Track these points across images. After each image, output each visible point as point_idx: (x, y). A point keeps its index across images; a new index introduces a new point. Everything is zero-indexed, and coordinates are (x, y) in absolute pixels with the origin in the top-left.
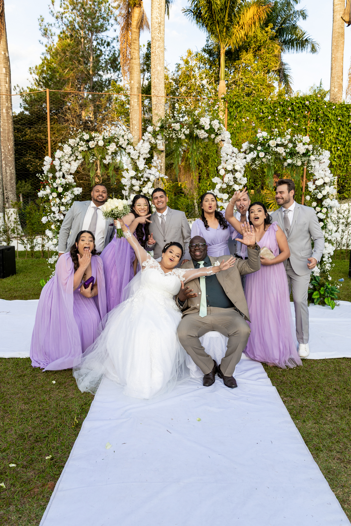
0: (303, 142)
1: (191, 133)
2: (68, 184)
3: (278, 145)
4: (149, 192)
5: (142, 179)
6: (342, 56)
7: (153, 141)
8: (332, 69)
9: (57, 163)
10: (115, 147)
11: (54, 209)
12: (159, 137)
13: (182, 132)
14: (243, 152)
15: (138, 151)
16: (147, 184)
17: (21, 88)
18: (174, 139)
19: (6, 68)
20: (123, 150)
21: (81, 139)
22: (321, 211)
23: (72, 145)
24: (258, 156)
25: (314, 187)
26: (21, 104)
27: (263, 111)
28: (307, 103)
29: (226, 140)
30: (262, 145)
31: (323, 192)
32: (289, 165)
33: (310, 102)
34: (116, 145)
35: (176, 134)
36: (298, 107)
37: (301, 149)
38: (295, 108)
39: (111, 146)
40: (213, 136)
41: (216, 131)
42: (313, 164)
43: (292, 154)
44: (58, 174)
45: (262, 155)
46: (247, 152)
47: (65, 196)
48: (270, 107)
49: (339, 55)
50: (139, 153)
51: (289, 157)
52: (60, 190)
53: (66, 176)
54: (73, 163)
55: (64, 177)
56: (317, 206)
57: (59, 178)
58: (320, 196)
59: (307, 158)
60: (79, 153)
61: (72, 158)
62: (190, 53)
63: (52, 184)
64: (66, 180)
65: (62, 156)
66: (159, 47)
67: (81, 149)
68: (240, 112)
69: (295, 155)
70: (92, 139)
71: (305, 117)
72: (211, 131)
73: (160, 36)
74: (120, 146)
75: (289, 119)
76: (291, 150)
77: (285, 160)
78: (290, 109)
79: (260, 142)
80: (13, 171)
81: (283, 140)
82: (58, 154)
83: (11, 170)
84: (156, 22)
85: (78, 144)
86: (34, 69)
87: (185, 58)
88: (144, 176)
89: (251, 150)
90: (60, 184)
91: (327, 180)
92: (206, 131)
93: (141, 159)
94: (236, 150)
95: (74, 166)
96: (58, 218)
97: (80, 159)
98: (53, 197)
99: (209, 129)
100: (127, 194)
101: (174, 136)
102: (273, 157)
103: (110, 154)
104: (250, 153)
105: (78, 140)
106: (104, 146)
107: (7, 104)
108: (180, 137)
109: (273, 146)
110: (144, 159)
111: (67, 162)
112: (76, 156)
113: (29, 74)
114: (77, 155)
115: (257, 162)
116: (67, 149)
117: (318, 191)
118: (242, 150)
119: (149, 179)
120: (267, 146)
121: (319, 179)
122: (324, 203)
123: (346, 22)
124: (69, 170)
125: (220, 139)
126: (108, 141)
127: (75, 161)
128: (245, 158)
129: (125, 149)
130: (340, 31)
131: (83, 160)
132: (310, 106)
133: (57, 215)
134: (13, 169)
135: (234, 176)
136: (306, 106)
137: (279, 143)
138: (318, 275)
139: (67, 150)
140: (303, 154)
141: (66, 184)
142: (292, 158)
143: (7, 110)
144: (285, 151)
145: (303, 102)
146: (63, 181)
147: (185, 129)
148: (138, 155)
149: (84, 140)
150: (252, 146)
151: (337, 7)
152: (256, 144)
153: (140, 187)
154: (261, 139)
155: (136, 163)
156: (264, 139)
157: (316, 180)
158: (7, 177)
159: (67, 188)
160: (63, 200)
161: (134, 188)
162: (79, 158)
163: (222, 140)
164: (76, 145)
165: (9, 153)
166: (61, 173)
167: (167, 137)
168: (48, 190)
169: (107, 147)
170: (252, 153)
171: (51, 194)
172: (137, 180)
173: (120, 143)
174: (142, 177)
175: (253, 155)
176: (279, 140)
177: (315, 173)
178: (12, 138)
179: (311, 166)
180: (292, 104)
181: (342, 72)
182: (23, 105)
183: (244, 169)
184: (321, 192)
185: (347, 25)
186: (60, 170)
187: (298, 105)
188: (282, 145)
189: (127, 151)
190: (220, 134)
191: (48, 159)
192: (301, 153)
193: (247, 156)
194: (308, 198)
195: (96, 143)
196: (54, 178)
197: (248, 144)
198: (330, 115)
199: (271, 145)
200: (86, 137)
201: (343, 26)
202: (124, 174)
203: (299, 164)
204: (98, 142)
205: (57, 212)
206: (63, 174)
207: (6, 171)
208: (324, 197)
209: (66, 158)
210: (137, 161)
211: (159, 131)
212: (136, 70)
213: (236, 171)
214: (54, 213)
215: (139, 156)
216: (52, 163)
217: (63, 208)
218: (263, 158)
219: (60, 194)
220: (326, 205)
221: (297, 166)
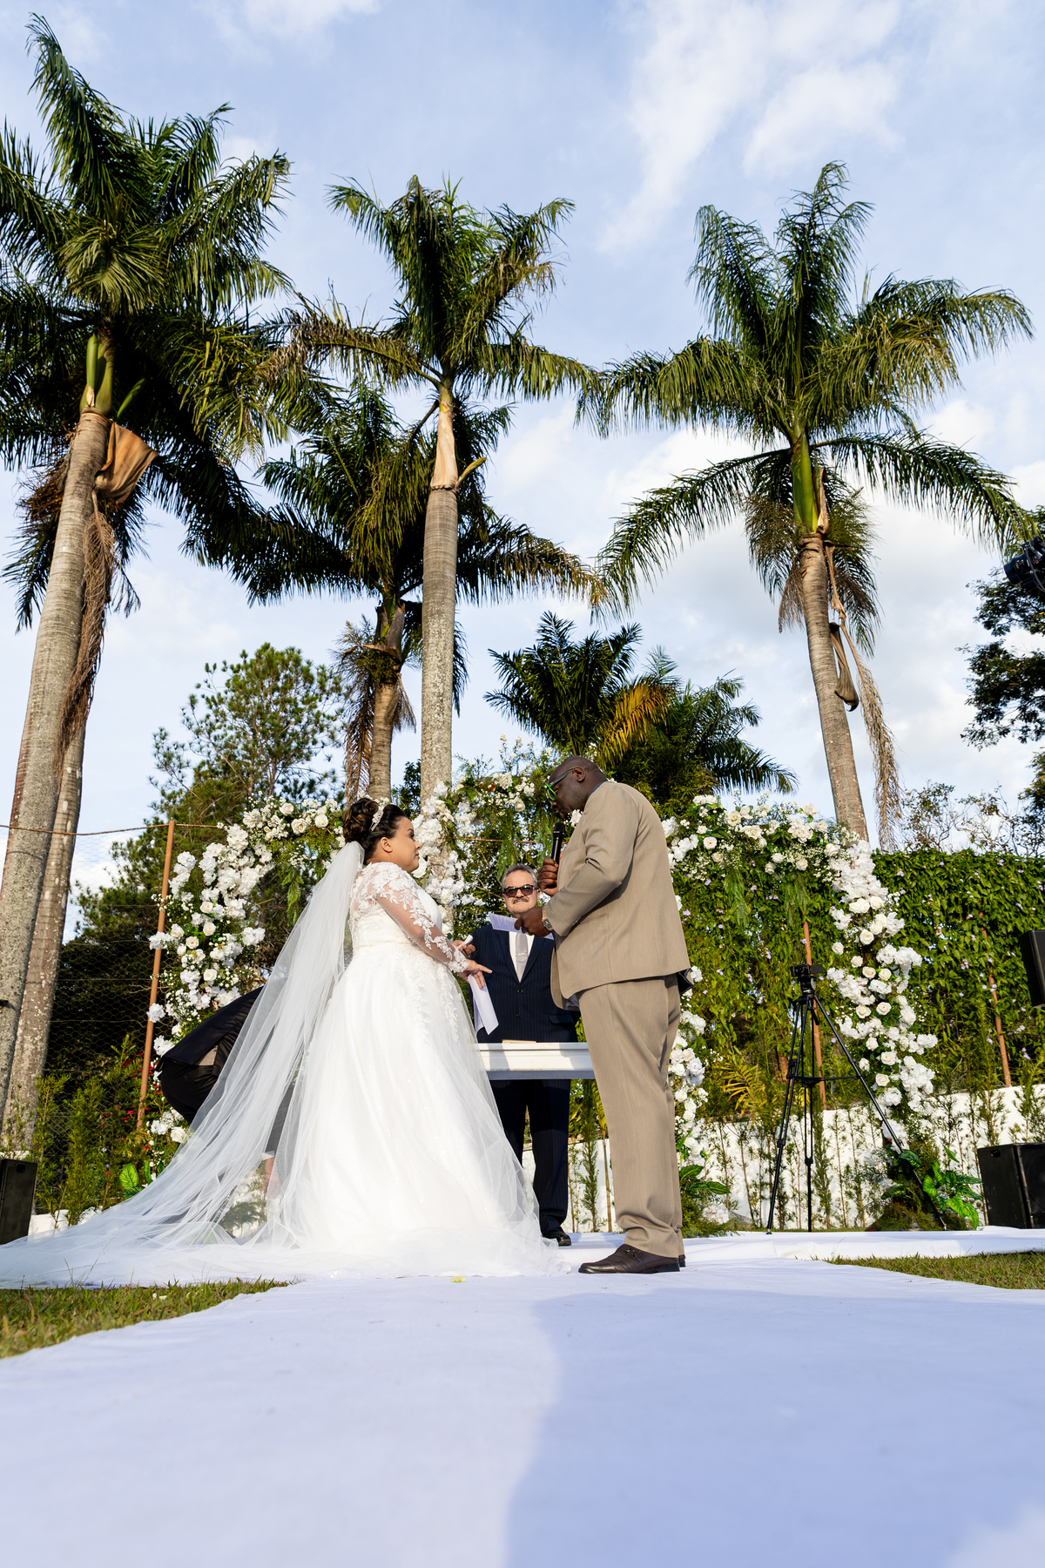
1: (539, 794)
2: (229, 919)
3: (744, 823)
6: (851, 764)
7: (447, 815)
8: (834, 791)
9: (208, 866)
11: (187, 976)
12: (464, 807)
13: (517, 794)
17: (84, 888)
18: (497, 808)
19: (70, 802)
21: (275, 810)
22: (877, 977)
23: (251, 825)
24: (701, 846)
25: (848, 918)
26: (78, 923)
30: (707, 821)
31: (872, 927)
32: (778, 869)
35: (501, 798)
37: (801, 830)
42: (833, 865)
43: (782, 842)
44: (206, 894)
45: (710, 843)
47: (221, 944)
49: (844, 762)
51: (775, 850)
52: (210, 929)
53: (227, 900)
54: (247, 870)
55: (221, 901)
56: (865, 964)
57: (210, 902)
58: (866, 938)
59: (820, 851)
60: (264, 847)
61: (245, 860)
63: (190, 917)
64: (227, 909)
65: (223, 853)
66: (439, 741)
67: (269, 835)
69: (789, 846)
70: (297, 814)
73: (442, 720)
76: (778, 833)
77: (767, 855)
79: (701, 815)
80: (42, 1046)
81: (756, 809)
82: (212, 849)
83: (36, 1044)
84: (434, 693)
85: (266, 824)
86: (125, 846)
89: (684, 834)
90: (210, 916)
91: (877, 902)
95: (251, 877)
96: (194, 1002)
97: (267, 863)
98: (188, 948)
101: (498, 802)
104: (681, 840)
105: (266, 812)
106: (330, 827)
107: (57, 880)
109: (733, 824)
111: (233, 868)
112: (256, 856)
113: (110, 857)
114: (258, 852)
115: (700, 861)
116: (237, 837)
117: (861, 927)
120: (719, 824)
121: (856, 899)
122: (880, 957)
123: (847, 702)
124: (237, 886)
127: (253, 867)
130: (838, 717)
131: (271, 867)
133: (192, 996)
134: (41, 1040)
138: (905, 1147)
139: (237, 839)
140: (809, 843)
141: (225, 918)
142: (783, 852)
143: (54, 894)
144: (764, 836)
146: (219, 911)
147: (523, 785)
149: (280, 816)
150: (684, 825)
151: (821, 673)
152: (694, 818)
154: (704, 810)
156: (711, 812)
157: (851, 902)
158: (21, 1060)
159: (226, 926)
160: (215, 955)
162: (262, 860)
164: (260, 826)
165: (41, 998)
166: (216, 892)
167: (483, 804)
169: (335, 829)
170: (687, 840)
171: (183, 941)
175: (689, 844)
176: (746, 811)
177: (845, 888)
178: (55, 961)
179: (834, 872)
181: (860, 797)
182: (82, 926)
184: (866, 929)
185: (849, 707)
186: (214, 884)
188: (755, 823)
191: (186, 858)
192: (803, 840)
194: (838, 948)
195: (308, 820)
196: (197, 902)
197: (676, 823)
199: (730, 822)
200: (287, 808)
201: (842, 708)
203: (802, 864)
204: (313, 819)
205: (193, 987)
206: (220, 895)
207: (22, 1047)
208: (878, 939)
209: (232, 858)
214: (187, 990)
216: (197, 865)
217: (210, 975)
218: (714, 851)
219: (210, 938)
220: (888, 961)
221: (796, 871)
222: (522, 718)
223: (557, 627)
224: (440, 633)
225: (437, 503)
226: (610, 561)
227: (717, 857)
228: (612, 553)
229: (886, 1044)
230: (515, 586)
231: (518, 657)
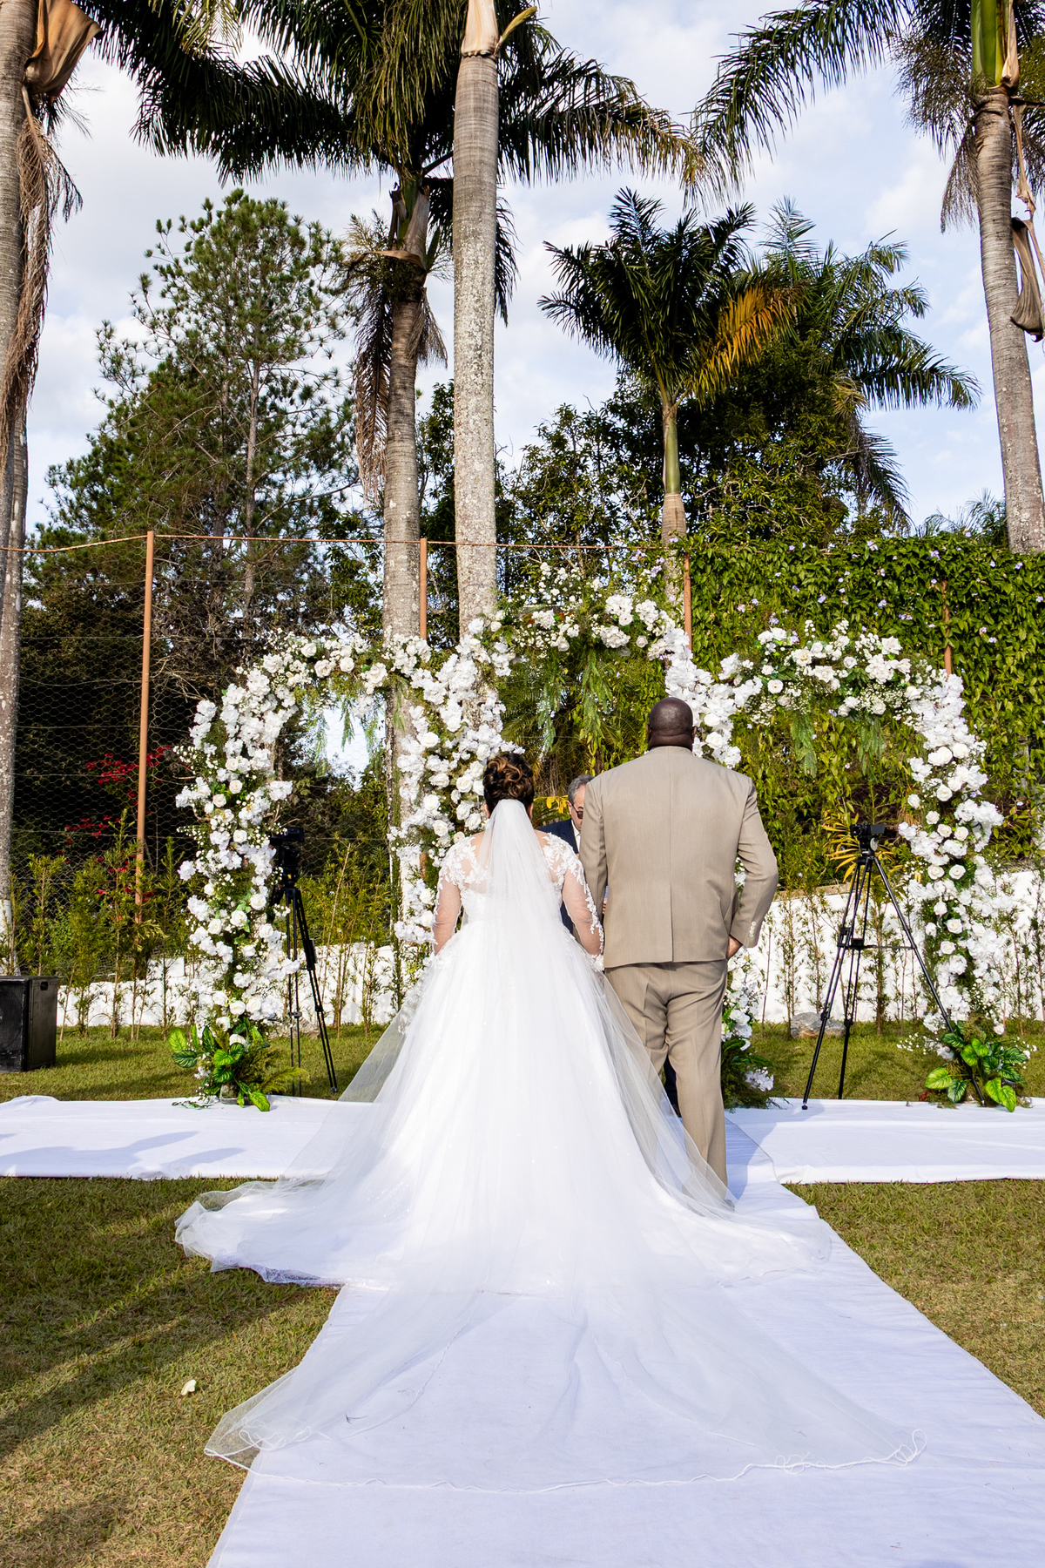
0: (884, 652)
1: (585, 634)
2: (255, 772)
3: (815, 662)
4: (475, 790)
5: (456, 755)
6: (1029, 421)
7: (483, 656)
8: (1004, 458)
9: (229, 716)
10: (384, 673)
11: (215, 838)
12: (500, 646)
13: (561, 633)
14: (725, 682)
15: (445, 684)
16: (468, 767)
18: (539, 651)
20: (401, 680)
21: (297, 656)
22: (952, 837)
23: (272, 671)
24: (765, 690)
25: (927, 770)
27: (800, 581)
28: (933, 554)
29: (678, 650)
30: (774, 661)
31: (951, 782)
32: (852, 712)
33: (942, 553)
34: (388, 669)
35: (543, 637)
36: (908, 567)
37: (880, 670)
38: (899, 570)
39: (372, 671)
40: (641, 641)
41: (649, 629)
42: (916, 709)
43: (857, 683)
44: (231, 747)
45: (775, 686)
46: (737, 681)
47: (249, 802)
48: (822, 569)
49: (1019, 418)
50: (448, 689)
51: (849, 693)
52: (236, 787)
53: (250, 752)
54: (270, 716)
55: (244, 753)
56: (941, 821)
57: (234, 755)
58: (944, 794)
59: (900, 693)
60: (287, 692)
61: (268, 705)
62: (567, 416)
63: (215, 773)
64: (252, 761)
65: (244, 699)
66: (477, 410)
67: (292, 680)
68: (731, 583)
69: (865, 687)
70: (322, 654)
71: (932, 595)
72: (636, 628)
73: (480, 382)
74: (397, 672)
75: (883, 603)
76: (853, 673)
77: (841, 700)
78: (882, 572)
79: (767, 653)
81: (829, 648)
82: (232, 694)
84: (470, 346)
85: (287, 669)
86: (64, 469)
87: (552, 430)
88: (461, 748)
89: (747, 675)
90: (236, 772)
91: (961, 751)
92: (622, 629)
93: (452, 702)
94: (705, 676)
95: (274, 726)
96: (225, 862)
97: (289, 707)
98: (215, 807)
99: (632, 624)
100: (414, 797)
101: (539, 644)
102: (808, 693)
103: (370, 690)
104: (743, 682)
105: (288, 657)
106: (355, 671)
107: (9, 577)
108: (553, 644)
109: (803, 664)
110: (460, 704)
111: (254, 714)
112: (277, 699)
113: (47, 485)
114: (280, 696)
115: (763, 706)
116: (258, 682)
117: (940, 781)
118: (722, 677)
119: (473, 756)
120: (786, 663)
121: (938, 748)
122: (958, 814)
123: (1030, 331)
124: (261, 735)
125: (663, 650)
126: (365, 658)
127: (276, 711)
128: (732, 697)
129: (409, 679)
130: (1014, 355)
131: (295, 710)
132: (943, 564)
133: (223, 854)
135: (703, 744)
136: (932, 563)
137: (820, 656)
138: (963, 1017)
139: (258, 684)
140: (888, 683)
141: (251, 773)
142: (858, 694)
143: (6, 595)
144: (837, 677)
145: (922, 553)
146: (244, 765)
147: (568, 625)
148: (445, 692)
149: (303, 658)
150: (748, 664)
151: (995, 292)
152: (759, 658)
153: (450, 777)
154: (771, 647)
155: (438, 714)
156: (778, 648)
157: (932, 751)
159: (252, 782)
160: (243, 814)
161: (434, 780)
162: (285, 704)
163: (667, 652)
164: (282, 671)
165: (2, 723)
166: (239, 744)
167: (522, 645)
168: (202, 788)
169: (362, 675)
170: (749, 682)
171: (210, 798)
172: (442, 758)
173: (397, 664)
174: (455, 748)
175: (752, 688)
176: (818, 649)
177: (926, 734)
179: (913, 714)
180: (890, 558)
181: (1038, 466)
183: (731, 726)
184: (945, 783)
185: (1034, 338)
186: (236, 737)
187: (905, 562)
188: (828, 661)
189: (415, 684)
190: (661, 637)
191: (205, 707)
192: (881, 681)
193: (735, 690)
194: (914, 800)
195: (333, 664)
196: (221, 756)
197: (738, 662)
198: (1009, 589)
199: (799, 662)
200: (309, 650)
201: (1021, 342)
202: (405, 743)
203: (879, 708)
204: (337, 662)
205: (222, 848)
206: (244, 745)
208: (957, 795)
209: (253, 704)
210: (441, 710)
211: (499, 631)
212: (404, 471)
213: (709, 730)
214: (216, 850)
215: (446, 697)
216: (216, 718)
217: (240, 836)
218: (780, 694)
219: (236, 797)
220: (966, 818)
221: (874, 716)
222: (589, 332)
223: (637, 210)
224: (476, 262)
225: (470, 76)
226: (712, 117)
227: (783, 700)
228: (715, 106)
229: (955, 909)
230: (579, 155)
231: (585, 254)
